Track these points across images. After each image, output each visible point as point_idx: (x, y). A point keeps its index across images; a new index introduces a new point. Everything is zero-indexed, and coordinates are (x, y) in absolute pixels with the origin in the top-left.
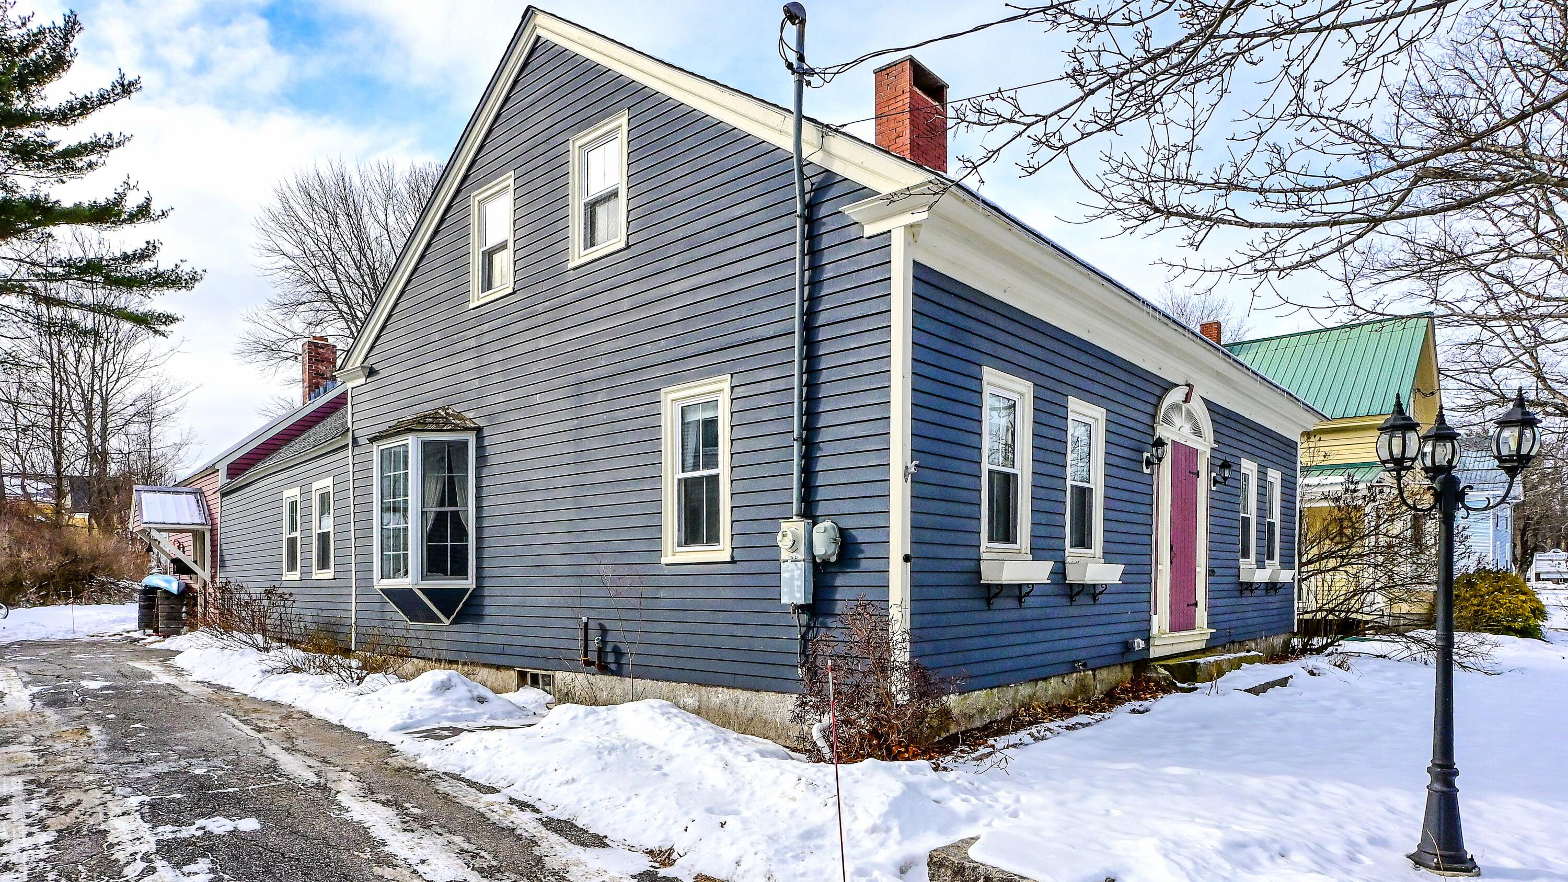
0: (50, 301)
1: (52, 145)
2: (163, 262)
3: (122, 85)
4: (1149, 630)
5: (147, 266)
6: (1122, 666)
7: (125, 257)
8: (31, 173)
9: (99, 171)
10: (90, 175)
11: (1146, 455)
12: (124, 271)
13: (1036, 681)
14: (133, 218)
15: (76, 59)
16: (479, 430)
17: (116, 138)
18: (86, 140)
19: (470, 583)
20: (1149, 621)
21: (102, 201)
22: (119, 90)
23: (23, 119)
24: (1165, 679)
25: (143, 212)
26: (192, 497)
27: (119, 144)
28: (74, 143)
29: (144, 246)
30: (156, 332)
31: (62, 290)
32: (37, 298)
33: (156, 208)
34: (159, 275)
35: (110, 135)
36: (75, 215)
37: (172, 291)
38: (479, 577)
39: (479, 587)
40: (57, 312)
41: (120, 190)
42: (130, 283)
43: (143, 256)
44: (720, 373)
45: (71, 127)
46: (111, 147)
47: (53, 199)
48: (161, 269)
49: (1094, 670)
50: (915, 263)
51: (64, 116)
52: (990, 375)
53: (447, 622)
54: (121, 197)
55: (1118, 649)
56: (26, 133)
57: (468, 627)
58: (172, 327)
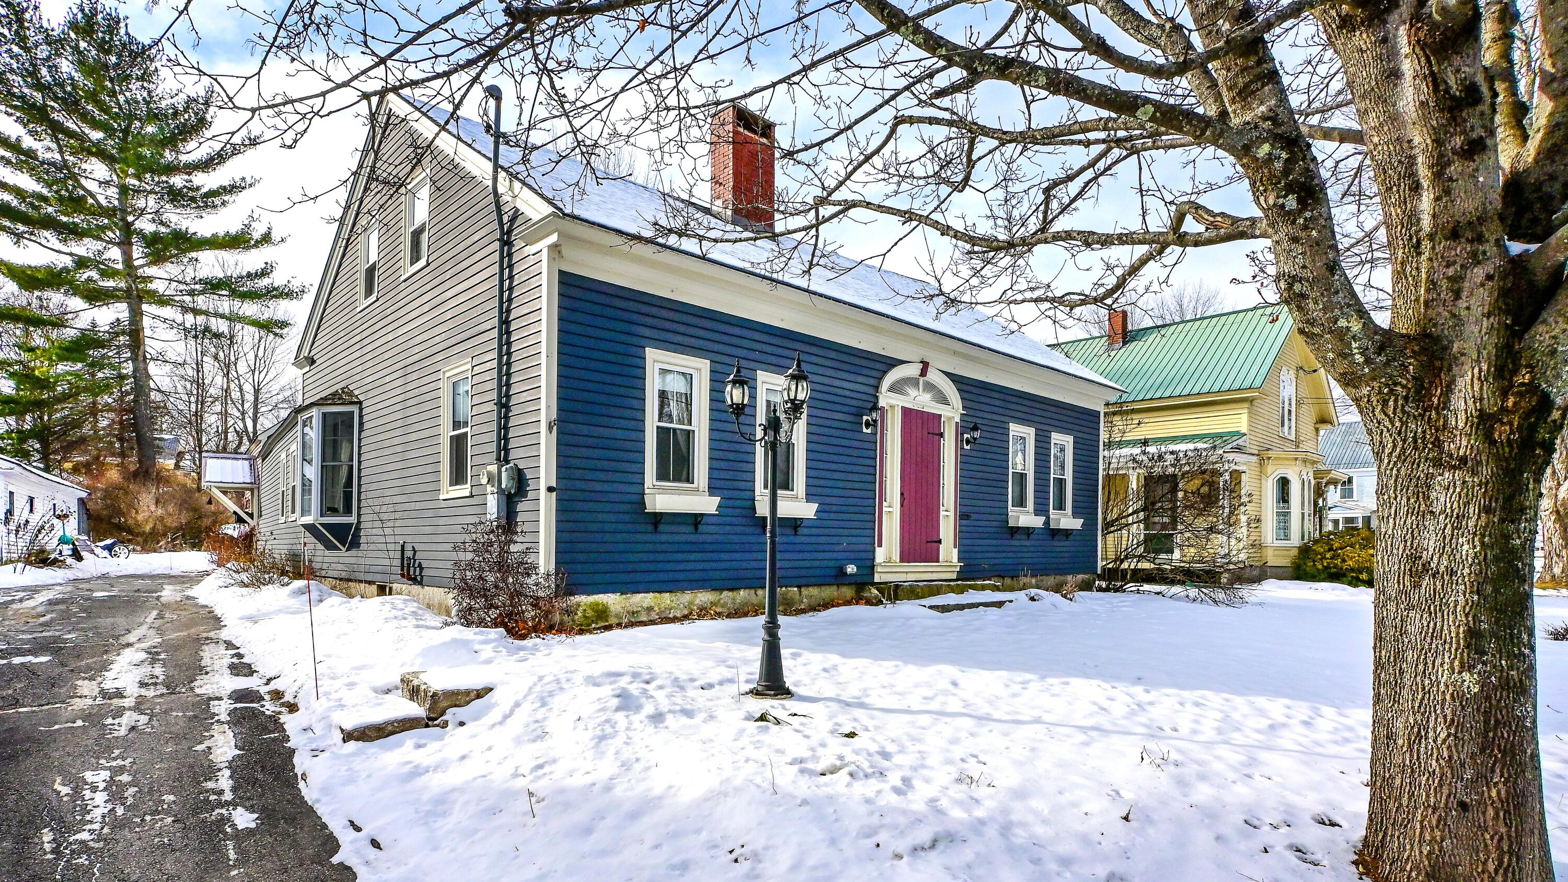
0: (196, 312)
1: (198, 188)
2: (278, 279)
3: (250, 139)
4: (873, 559)
5: (265, 282)
6: (838, 585)
7: (249, 275)
8: (178, 211)
9: (230, 207)
10: (223, 211)
11: (865, 418)
12: (248, 286)
13: (721, 590)
14: (258, 244)
15: (215, 120)
16: (360, 403)
17: (249, 181)
18: (226, 183)
19: (352, 519)
20: (874, 551)
21: (233, 231)
22: (247, 142)
23: (172, 169)
24: (876, 597)
25: (266, 238)
26: (247, 463)
27: (251, 185)
28: (215, 186)
29: (263, 266)
30: (276, 334)
31: (201, 302)
32: (185, 310)
33: (276, 236)
34: (275, 289)
35: (243, 179)
36: (214, 243)
37: (286, 301)
38: (359, 515)
39: (359, 522)
40: (201, 319)
41: (246, 222)
42: (252, 296)
43: (264, 273)
44: (463, 357)
45: (212, 173)
46: (244, 188)
47: (191, 231)
48: (276, 285)
49: (799, 587)
50: (561, 272)
51: (207, 165)
52: (651, 354)
53: (344, 549)
54: (248, 226)
55: (833, 572)
56: (178, 181)
57: (353, 552)
58: (285, 331)
